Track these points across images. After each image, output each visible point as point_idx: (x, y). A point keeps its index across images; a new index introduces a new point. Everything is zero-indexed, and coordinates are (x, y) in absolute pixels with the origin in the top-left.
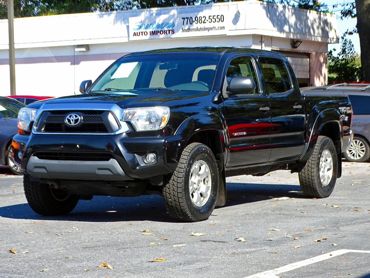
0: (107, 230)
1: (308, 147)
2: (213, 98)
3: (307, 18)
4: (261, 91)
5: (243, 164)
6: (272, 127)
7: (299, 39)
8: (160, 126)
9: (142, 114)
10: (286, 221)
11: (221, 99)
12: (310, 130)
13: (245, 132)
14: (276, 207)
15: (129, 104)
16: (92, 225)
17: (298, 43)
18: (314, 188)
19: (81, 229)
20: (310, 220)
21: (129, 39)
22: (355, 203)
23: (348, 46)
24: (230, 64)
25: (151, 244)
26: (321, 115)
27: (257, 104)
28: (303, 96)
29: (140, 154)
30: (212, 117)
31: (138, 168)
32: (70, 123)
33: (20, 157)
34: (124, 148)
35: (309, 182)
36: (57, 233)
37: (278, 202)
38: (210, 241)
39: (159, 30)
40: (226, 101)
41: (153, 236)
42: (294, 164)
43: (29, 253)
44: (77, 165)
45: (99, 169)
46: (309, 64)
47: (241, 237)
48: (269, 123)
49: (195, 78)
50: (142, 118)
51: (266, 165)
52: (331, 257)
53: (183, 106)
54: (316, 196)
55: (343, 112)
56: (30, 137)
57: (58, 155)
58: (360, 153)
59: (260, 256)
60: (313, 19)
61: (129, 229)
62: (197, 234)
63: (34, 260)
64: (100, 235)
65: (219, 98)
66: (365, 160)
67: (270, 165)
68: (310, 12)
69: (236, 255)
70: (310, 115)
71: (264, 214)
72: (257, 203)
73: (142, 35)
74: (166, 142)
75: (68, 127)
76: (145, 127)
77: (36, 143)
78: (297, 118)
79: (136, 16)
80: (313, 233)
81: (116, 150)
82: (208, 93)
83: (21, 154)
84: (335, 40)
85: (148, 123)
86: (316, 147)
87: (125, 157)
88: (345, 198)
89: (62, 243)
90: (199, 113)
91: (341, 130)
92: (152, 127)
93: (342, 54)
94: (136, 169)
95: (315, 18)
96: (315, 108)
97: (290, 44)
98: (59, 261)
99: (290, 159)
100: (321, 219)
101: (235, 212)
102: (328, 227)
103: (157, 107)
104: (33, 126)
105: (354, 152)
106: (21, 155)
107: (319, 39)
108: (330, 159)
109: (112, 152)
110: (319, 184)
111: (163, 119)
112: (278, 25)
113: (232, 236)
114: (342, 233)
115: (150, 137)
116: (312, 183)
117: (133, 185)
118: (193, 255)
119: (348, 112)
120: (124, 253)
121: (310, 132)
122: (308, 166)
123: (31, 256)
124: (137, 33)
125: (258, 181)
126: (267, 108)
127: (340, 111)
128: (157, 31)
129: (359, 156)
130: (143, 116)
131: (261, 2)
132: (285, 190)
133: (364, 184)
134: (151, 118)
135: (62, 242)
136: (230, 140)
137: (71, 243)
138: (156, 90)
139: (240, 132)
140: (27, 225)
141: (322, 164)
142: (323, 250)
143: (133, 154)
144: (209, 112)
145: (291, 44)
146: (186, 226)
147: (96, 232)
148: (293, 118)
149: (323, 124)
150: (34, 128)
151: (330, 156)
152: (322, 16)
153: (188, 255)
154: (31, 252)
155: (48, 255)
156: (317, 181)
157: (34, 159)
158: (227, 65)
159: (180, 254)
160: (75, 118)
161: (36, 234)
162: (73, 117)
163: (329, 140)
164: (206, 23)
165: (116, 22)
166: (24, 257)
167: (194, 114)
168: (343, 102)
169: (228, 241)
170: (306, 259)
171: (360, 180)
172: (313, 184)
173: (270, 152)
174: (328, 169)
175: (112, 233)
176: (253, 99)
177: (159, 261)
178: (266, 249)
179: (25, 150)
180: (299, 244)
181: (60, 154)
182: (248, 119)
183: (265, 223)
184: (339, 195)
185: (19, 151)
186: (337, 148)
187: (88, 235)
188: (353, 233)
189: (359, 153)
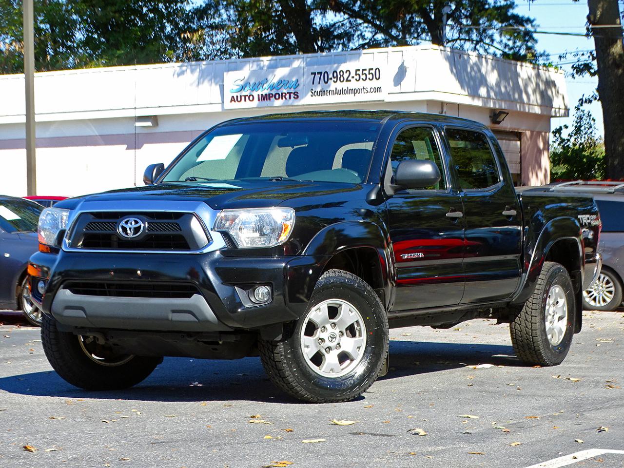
0: (189, 415)
1: (527, 280)
2: (369, 195)
3: (517, 75)
4: (449, 185)
5: (418, 308)
6: (467, 246)
7: (504, 109)
8: (278, 239)
9: (247, 219)
10: (492, 402)
11: (382, 197)
12: (530, 252)
13: (421, 254)
14: (473, 381)
15: (226, 202)
16: (164, 406)
17: (502, 115)
18: (536, 350)
19: (146, 413)
20: (532, 401)
21: (223, 106)
22: (605, 374)
23: (585, 122)
24: (397, 139)
25: (265, 438)
26: (549, 228)
27: (442, 206)
28: (519, 195)
29: (244, 287)
30: (366, 227)
31: (239, 310)
32: (127, 234)
33: (41, 291)
34: (217, 276)
35: (528, 339)
36: (105, 419)
37: (477, 372)
38: (365, 433)
39: (273, 92)
40: (390, 201)
41: (268, 425)
42: (503, 308)
43: (57, 452)
44: (138, 304)
45: (174, 311)
46: (519, 150)
47: (419, 427)
48: (462, 239)
49: (337, 163)
50: (248, 226)
51: (456, 310)
52: (575, 461)
53: (317, 207)
54: (539, 362)
55: (585, 223)
56: (59, 257)
57: (105, 288)
58: (606, 295)
59: (454, 459)
60: (527, 77)
61: (226, 413)
62: (344, 423)
63: (65, 464)
64: (177, 423)
65: (378, 194)
66: (613, 307)
67: (462, 309)
68: (522, 66)
69: (412, 457)
70: (529, 227)
71: (454, 391)
72: (441, 374)
73: (245, 100)
74: (289, 266)
75: (122, 240)
76: (253, 240)
77: (69, 267)
78: (509, 232)
79: (235, 69)
80: (540, 422)
81: (203, 280)
82: (359, 185)
83: (43, 285)
84: (562, 112)
85: (257, 234)
86: (539, 281)
87: (218, 292)
88: (589, 366)
89: (113, 435)
90: (344, 219)
91: (581, 254)
92: (264, 242)
93: (575, 134)
94: (236, 311)
95: (529, 75)
96: (538, 215)
97: (488, 116)
98: (109, 465)
99: (496, 300)
100: (550, 400)
101: (404, 387)
102: (565, 412)
103: (273, 208)
104: (64, 238)
105: (595, 294)
106: (42, 287)
107: (537, 110)
108: (562, 301)
109: (197, 283)
110: (544, 343)
111: (284, 228)
112: (469, 87)
113: (404, 425)
114: (589, 423)
115: (262, 259)
116: (533, 341)
117: (232, 339)
118: (338, 456)
119: (594, 223)
120: (221, 451)
121: (531, 256)
122: (527, 313)
123: (61, 457)
124: (237, 96)
125: (439, 338)
126: (459, 214)
127: (579, 221)
128: (269, 94)
129: (604, 301)
130: (249, 223)
131: (442, 48)
132: (486, 352)
133: (617, 345)
134: (264, 226)
135: (113, 433)
136: (395, 266)
137: (128, 435)
138: (272, 180)
139: (414, 253)
140: (54, 406)
141: (550, 309)
142: (559, 449)
143: (231, 286)
144: (361, 217)
145: (490, 117)
146: (323, 409)
147: (171, 418)
148: (501, 232)
149: (551, 243)
150: (65, 241)
151: (563, 295)
152: (541, 72)
153: (329, 457)
154: (61, 450)
155: (90, 455)
156: (542, 337)
157: (65, 295)
158: (391, 141)
159: (316, 454)
160: (134, 225)
161: (68, 421)
162: (131, 224)
163: (560, 269)
164: (350, 81)
165: (202, 80)
166: (48, 458)
167: (336, 220)
168: (585, 207)
169: (396, 435)
170: (533, 464)
171: (610, 338)
172: (534, 343)
173: (463, 287)
174: (559, 317)
175: (198, 419)
176: (436, 199)
177: (281, 465)
178: (463, 447)
179: (49, 278)
180: (517, 439)
181: (109, 286)
182: (427, 230)
183: (458, 405)
184: (578, 362)
185: (39, 281)
186: (574, 283)
187: (158, 422)
188: (608, 422)
189: (603, 295)
